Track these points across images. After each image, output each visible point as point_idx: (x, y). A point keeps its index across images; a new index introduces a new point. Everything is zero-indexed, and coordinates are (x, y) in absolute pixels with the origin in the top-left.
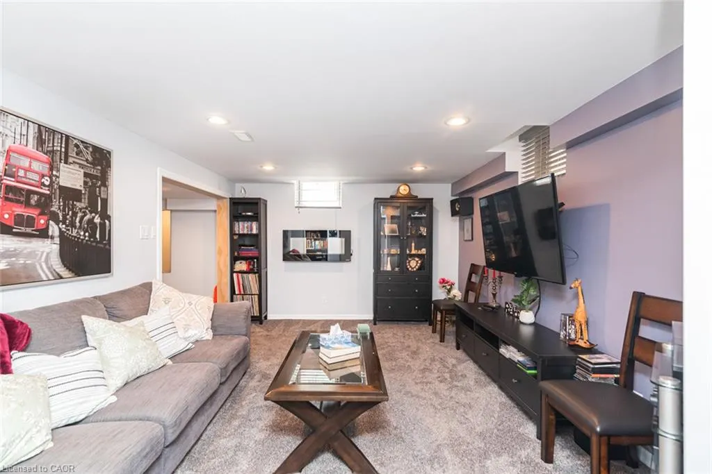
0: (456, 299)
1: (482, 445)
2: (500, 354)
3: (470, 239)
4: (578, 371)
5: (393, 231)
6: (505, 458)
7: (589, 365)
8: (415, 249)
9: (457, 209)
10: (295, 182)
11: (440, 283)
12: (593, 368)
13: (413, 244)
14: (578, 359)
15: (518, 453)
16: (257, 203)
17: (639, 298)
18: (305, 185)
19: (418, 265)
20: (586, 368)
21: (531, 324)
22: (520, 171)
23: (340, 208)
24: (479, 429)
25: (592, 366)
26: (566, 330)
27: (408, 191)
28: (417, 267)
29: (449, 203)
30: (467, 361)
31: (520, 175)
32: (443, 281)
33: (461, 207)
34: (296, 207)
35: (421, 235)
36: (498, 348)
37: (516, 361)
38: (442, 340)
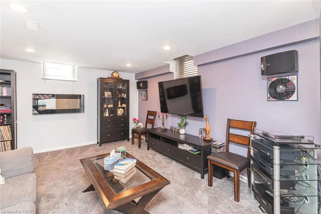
0: (141, 127)
1: (189, 189)
2: (179, 148)
3: (146, 99)
4: (212, 149)
5: (108, 95)
6: (199, 191)
7: (217, 146)
8: (120, 104)
9: (141, 86)
10: (42, 62)
11: (134, 120)
12: (219, 147)
13: (119, 102)
14: (212, 145)
15: (202, 187)
16: (10, 74)
17: (229, 121)
18: (48, 65)
19: (122, 112)
20: (216, 148)
21: (184, 134)
22: (175, 73)
23: (76, 81)
24: (183, 183)
25: (218, 146)
26: (202, 135)
27: (118, 75)
28: (122, 113)
29: (136, 83)
30: (156, 154)
31: (175, 74)
32: (135, 119)
33: (143, 85)
34: (42, 79)
35: (123, 98)
36: (177, 146)
37: (189, 150)
38: (140, 147)
